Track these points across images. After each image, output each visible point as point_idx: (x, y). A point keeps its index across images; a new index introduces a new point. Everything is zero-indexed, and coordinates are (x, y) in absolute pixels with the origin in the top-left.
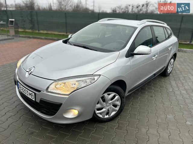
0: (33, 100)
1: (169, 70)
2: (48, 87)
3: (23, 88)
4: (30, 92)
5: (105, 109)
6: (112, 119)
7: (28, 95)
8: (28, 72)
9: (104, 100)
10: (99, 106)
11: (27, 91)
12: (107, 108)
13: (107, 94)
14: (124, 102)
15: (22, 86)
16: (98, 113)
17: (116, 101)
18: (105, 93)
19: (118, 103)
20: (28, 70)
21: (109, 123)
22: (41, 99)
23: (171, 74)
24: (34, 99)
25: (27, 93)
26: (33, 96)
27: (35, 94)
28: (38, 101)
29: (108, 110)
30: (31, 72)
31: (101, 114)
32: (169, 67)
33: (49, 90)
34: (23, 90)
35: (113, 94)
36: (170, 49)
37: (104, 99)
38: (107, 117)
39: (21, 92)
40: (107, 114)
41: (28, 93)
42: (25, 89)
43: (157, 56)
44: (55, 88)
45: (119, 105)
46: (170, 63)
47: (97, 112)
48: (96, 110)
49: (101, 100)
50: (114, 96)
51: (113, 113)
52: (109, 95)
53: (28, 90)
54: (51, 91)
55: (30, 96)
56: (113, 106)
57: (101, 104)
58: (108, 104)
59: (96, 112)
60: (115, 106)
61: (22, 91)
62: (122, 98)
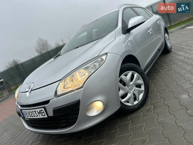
0: (46, 118)
1: (169, 45)
2: (56, 92)
3: (29, 111)
4: (38, 110)
5: (130, 94)
6: (142, 103)
7: (37, 116)
8: (28, 91)
9: (124, 84)
10: (121, 92)
11: (35, 112)
12: (132, 91)
13: (123, 76)
14: (146, 78)
15: (27, 111)
16: (124, 102)
17: (136, 80)
18: (120, 75)
19: (141, 82)
20: (27, 90)
21: (141, 109)
22: (54, 109)
23: (172, 50)
24: (46, 116)
25: (36, 115)
26: (43, 112)
27: (45, 108)
28: (51, 114)
29: (134, 94)
30: (30, 89)
31: (128, 102)
32: (167, 42)
33: (58, 94)
34: (30, 114)
35: (130, 74)
36: (159, 24)
37: (124, 82)
38: (136, 103)
39: (29, 119)
40: (135, 99)
41: (37, 113)
42: (31, 111)
43: (151, 29)
44: (64, 89)
45: (142, 84)
46: (166, 38)
47: (123, 100)
48: (120, 99)
49: (121, 85)
50: (133, 76)
51: (141, 96)
52: (126, 75)
53: (35, 110)
54: (62, 93)
55: (40, 115)
56: (136, 87)
57: (123, 89)
58: (130, 87)
59: (121, 101)
60: (139, 86)
61: (29, 117)
62: (141, 73)
